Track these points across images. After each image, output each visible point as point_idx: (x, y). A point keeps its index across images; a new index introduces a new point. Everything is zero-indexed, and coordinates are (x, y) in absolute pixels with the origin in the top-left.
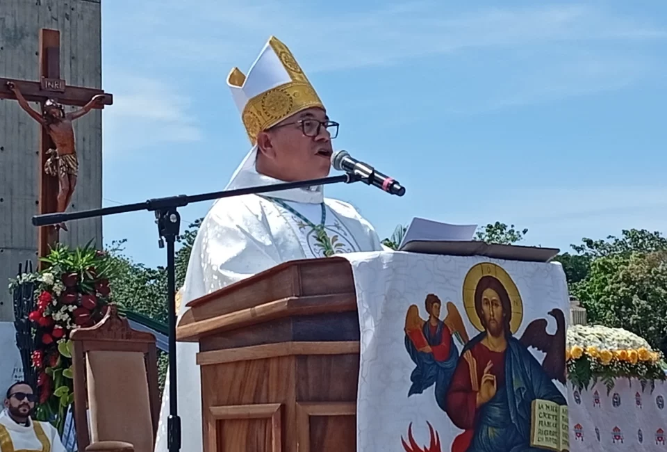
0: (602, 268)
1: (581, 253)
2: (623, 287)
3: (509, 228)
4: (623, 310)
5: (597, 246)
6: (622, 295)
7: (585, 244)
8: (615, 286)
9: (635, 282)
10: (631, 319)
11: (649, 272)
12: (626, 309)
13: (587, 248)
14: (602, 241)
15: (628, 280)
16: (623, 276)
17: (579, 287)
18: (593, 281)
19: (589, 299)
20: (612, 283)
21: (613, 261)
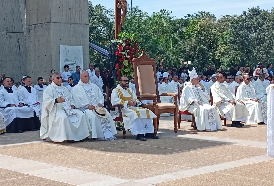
0: (193, 23)
1: (186, 18)
2: (199, 28)
3: (167, 11)
4: (199, 35)
5: (191, 16)
6: (199, 31)
7: (188, 16)
8: (197, 28)
9: (203, 27)
10: (201, 38)
11: (207, 24)
12: (200, 35)
13: (188, 17)
14: (192, 15)
15: (201, 27)
16: (199, 25)
17: (186, 28)
18: (190, 27)
19: (189, 32)
20: (196, 27)
21: (196, 21)
